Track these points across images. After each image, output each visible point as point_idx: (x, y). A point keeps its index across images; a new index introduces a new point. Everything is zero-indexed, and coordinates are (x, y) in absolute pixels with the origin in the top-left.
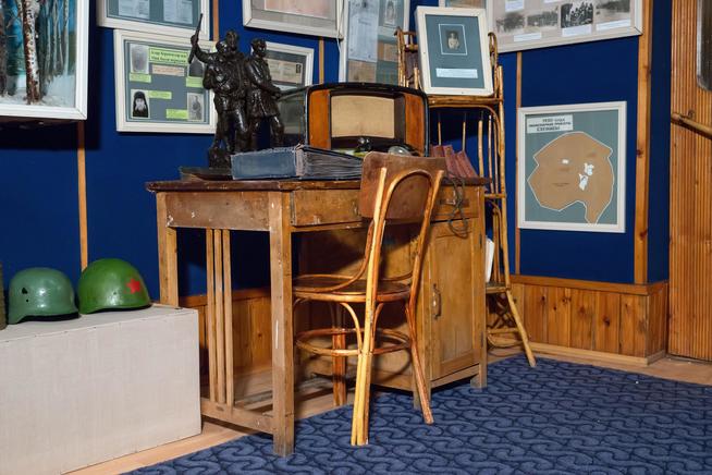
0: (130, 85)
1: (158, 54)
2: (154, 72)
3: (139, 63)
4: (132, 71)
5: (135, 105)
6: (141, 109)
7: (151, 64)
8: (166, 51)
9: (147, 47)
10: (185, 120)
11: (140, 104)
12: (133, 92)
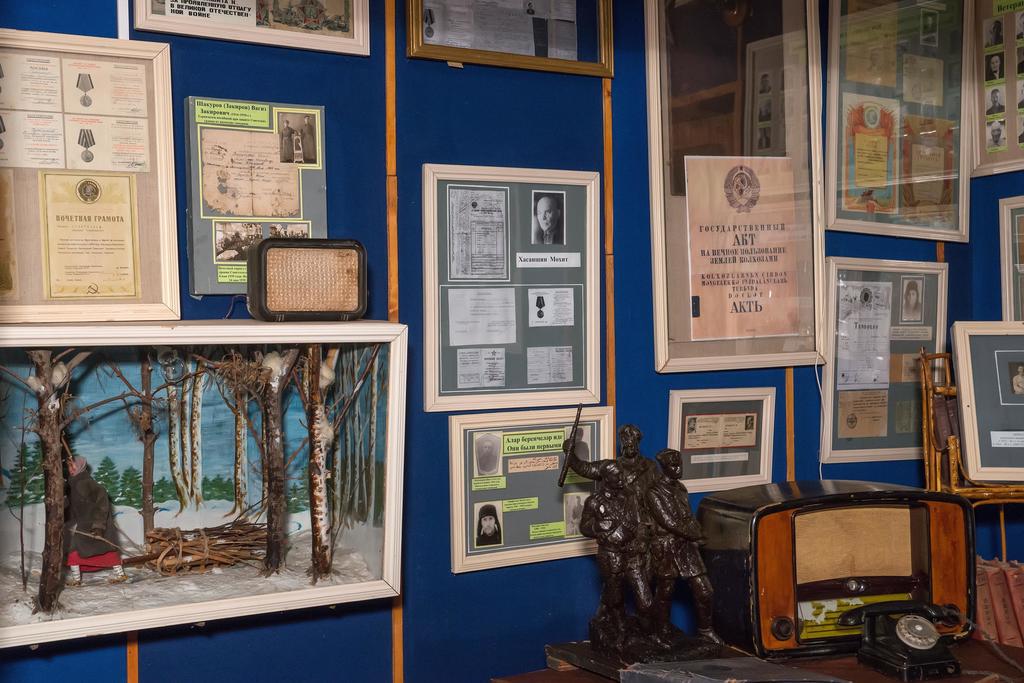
0: (472, 497)
1: (517, 441)
2: (510, 471)
3: (487, 461)
4: (476, 475)
5: (480, 526)
6: (489, 532)
7: (505, 460)
8: (529, 434)
9: (500, 434)
10: (562, 538)
11: (489, 525)
12: (478, 507)
